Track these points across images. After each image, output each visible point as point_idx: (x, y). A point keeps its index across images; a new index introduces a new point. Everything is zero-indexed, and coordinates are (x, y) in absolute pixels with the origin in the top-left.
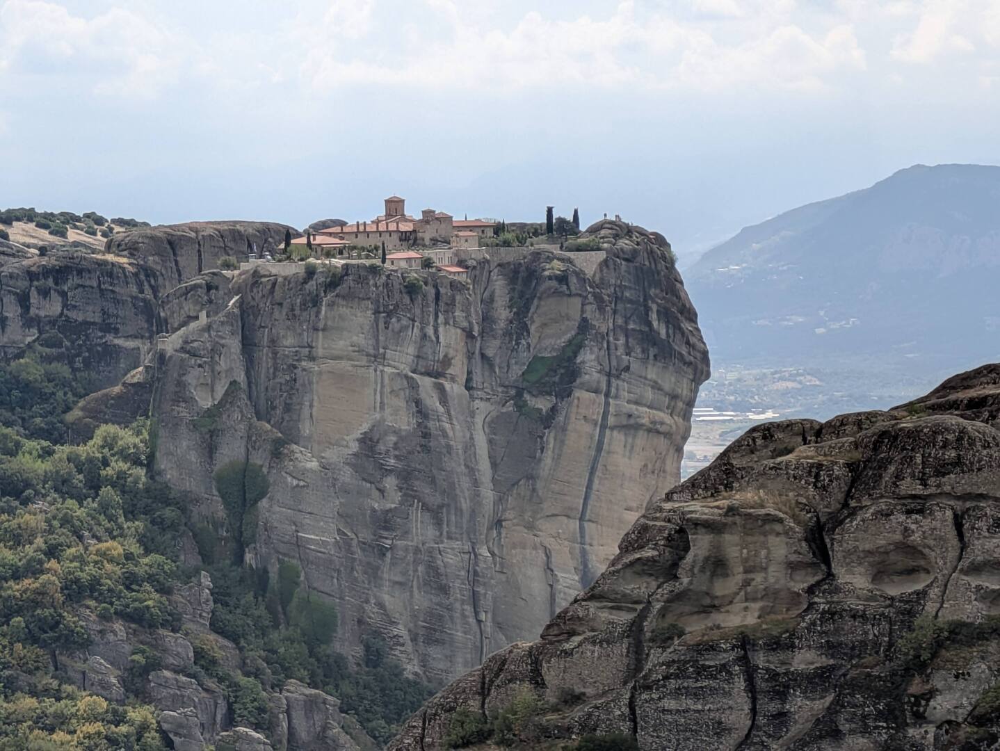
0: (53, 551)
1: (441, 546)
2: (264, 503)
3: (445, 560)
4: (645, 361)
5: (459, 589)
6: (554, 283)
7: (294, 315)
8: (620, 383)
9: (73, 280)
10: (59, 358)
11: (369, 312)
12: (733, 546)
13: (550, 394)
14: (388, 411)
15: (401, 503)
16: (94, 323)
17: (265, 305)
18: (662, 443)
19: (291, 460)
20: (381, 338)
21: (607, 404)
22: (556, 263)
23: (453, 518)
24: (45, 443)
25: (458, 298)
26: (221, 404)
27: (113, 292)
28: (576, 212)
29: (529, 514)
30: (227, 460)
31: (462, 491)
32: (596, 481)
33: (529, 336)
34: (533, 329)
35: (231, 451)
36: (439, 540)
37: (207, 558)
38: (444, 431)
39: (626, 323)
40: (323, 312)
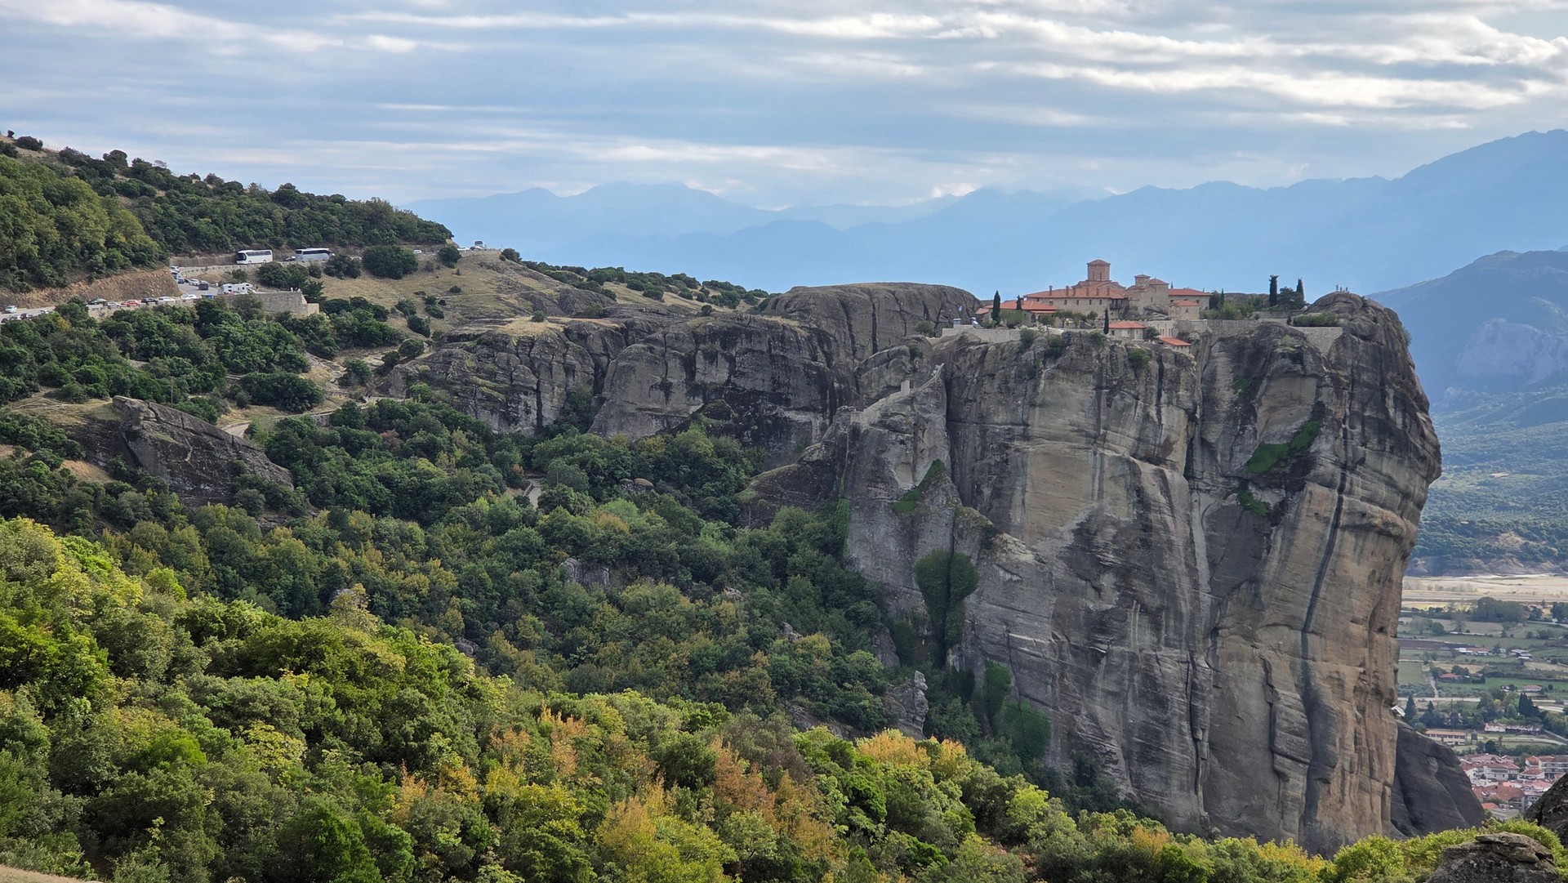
0: (757, 642)
1: (1158, 653)
2: (971, 599)
3: (1164, 669)
4: (1380, 453)
5: (1178, 701)
6: (1287, 362)
7: (1008, 389)
8: (1354, 477)
9: (742, 344)
10: (727, 430)
11: (1091, 387)
13: (1279, 487)
14: (1107, 499)
15: (1119, 604)
16: (762, 393)
17: (972, 377)
18: (1391, 547)
19: (1005, 551)
20: (1103, 417)
21: (1340, 500)
22: (1288, 339)
23: (1172, 623)
24: (725, 525)
25: (1183, 374)
26: (925, 485)
27: (784, 358)
28: (1300, 283)
29: (1249, 621)
30: (929, 549)
31: (1183, 593)
32: (1323, 588)
33: (1255, 420)
34: (1260, 412)
35: (934, 540)
36: (1156, 647)
37: (906, 658)
38: (1165, 525)
39: (1363, 410)
40: (1042, 386)
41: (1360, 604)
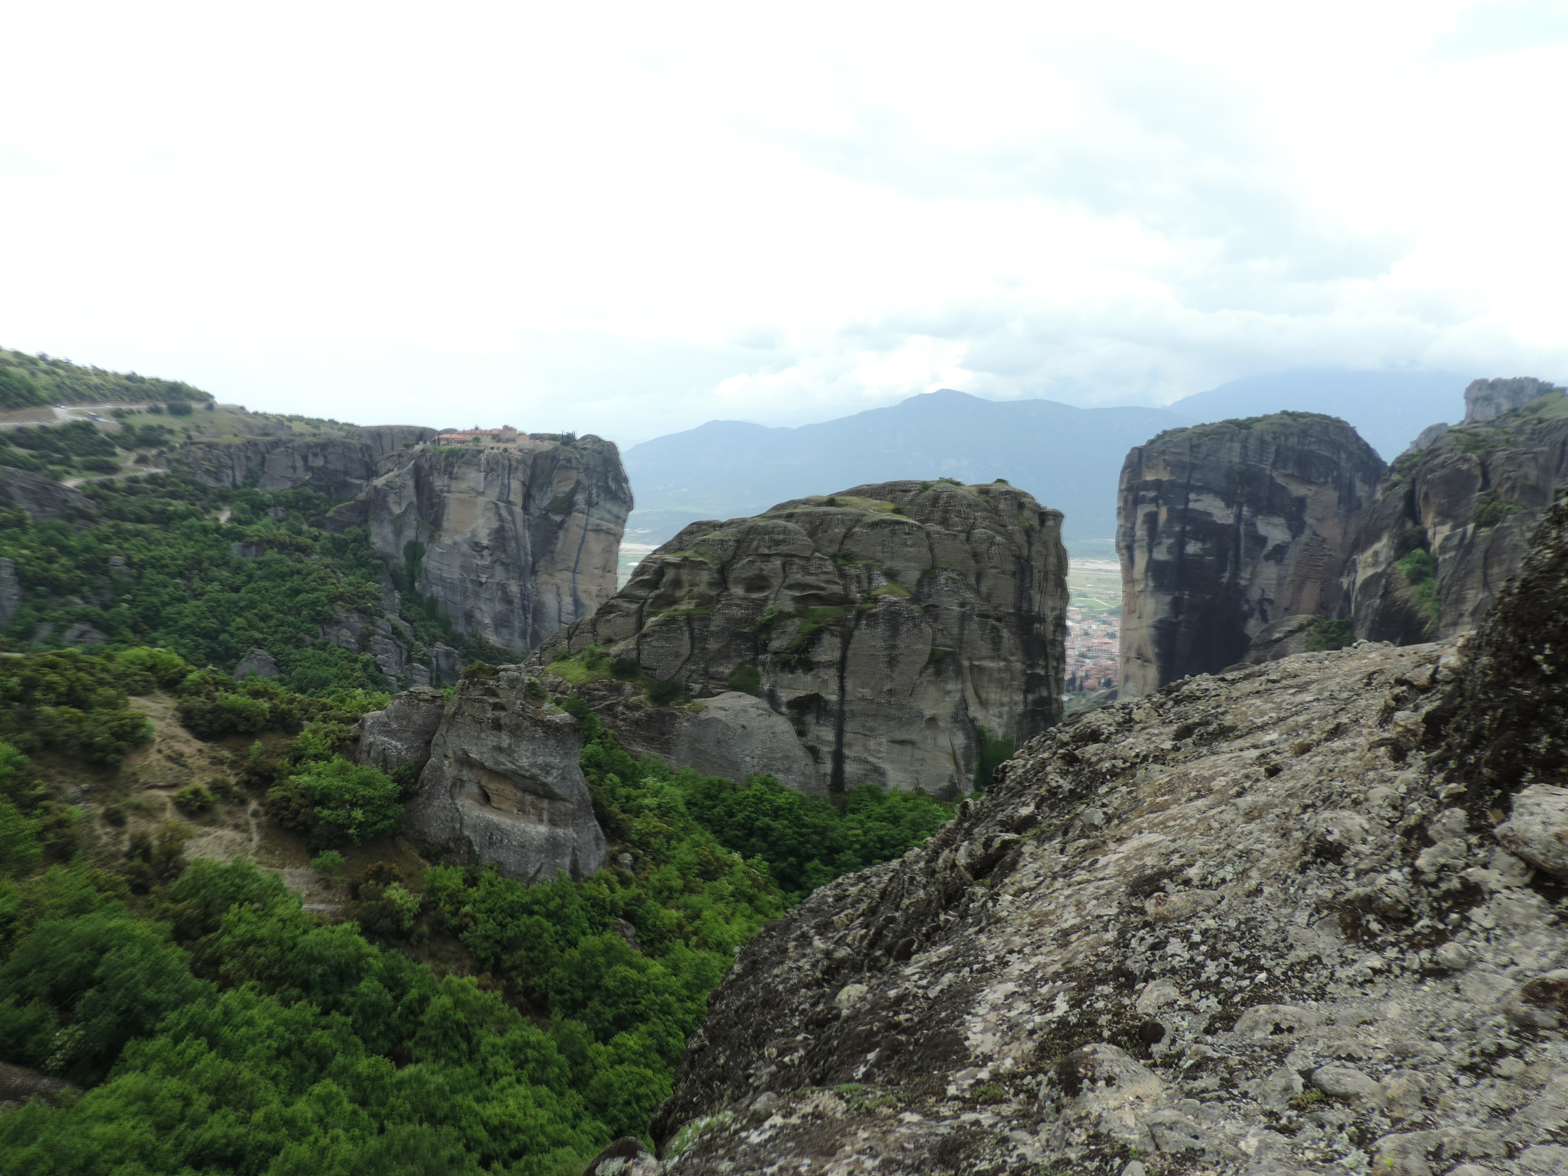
1: (509, 582)
2: (424, 559)
3: (511, 588)
4: (605, 500)
5: (517, 602)
6: (565, 463)
7: (442, 471)
8: (594, 509)
9: (330, 449)
12: (685, 574)
13: (561, 513)
14: (485, 518)
15: (491, 562)
16: (339, 470)
17: (427, 466)
18: (612, 538)
19: (438, 540)
20: (483, 484)
21: (588, 519)
22: (567, 453)
23: (515, 569)
25: (520, 466)
26: (405, 511)
27: (349, 456)
28: (575, 431)
29: (550, 569)
30: (407, 538)
32: (581, 554)
33: (552, 486)
34: (554, 483)
35: (409, 534)
36: (508, 579)
39: (598, 482)
40: (455, 471)
41: (597, 561)
